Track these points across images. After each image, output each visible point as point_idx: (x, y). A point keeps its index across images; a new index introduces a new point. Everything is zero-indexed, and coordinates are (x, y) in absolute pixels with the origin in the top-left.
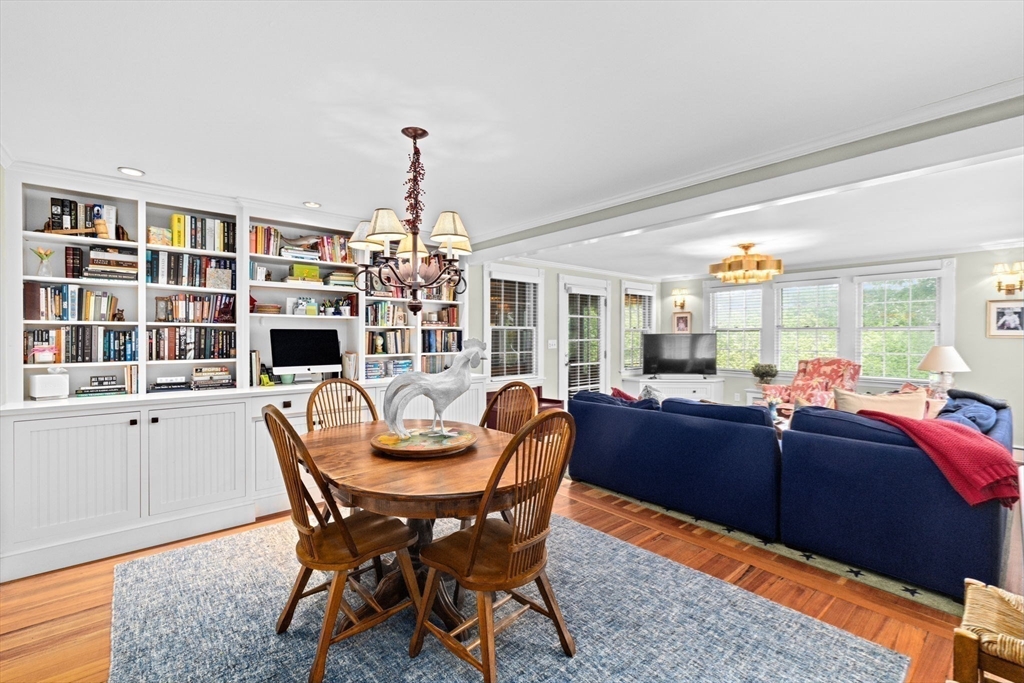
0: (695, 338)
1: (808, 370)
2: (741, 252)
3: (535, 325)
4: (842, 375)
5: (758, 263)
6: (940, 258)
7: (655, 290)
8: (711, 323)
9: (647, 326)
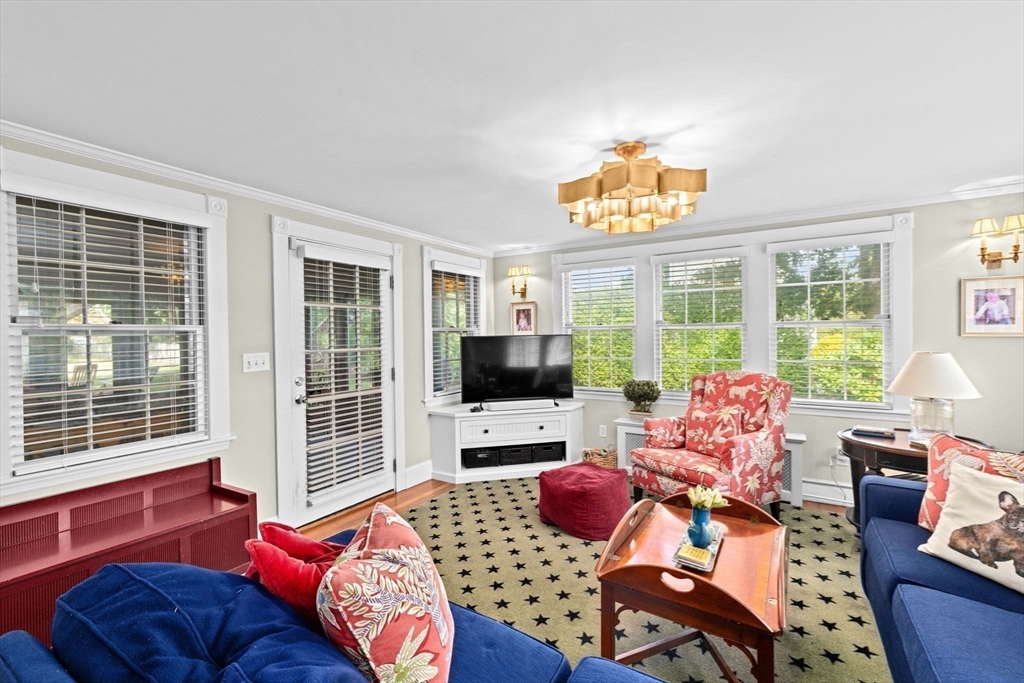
0: (546, 341)
1: (707, 390)
3: (201, 322)
4: (766, 402)
6: (891, 213)
7: (484, 268)
8: (564, 317)
9: (472, 324)
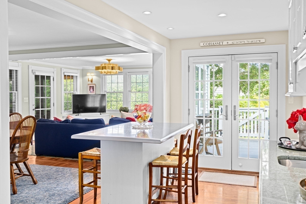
2: (108, 61)
5: (112, 67)
7: (79, 73)
8: (104, 89)
9: (75, 90)
